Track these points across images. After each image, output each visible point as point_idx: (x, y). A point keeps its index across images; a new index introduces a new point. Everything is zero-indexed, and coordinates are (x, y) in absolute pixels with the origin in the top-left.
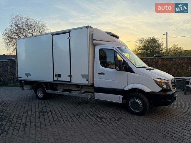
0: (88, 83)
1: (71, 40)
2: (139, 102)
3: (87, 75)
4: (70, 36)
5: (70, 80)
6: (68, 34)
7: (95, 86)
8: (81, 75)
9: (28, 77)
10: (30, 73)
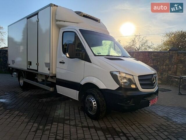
0: (49, 73)
1: (39, 22)
2: (93, 101)
3: (48, 63)
4: (39, 18)
5: (37, 69)
6: (37, 15)
7: (57, 77)
8: (45, 63)
9: (13, 64)
10: (14, 61)
